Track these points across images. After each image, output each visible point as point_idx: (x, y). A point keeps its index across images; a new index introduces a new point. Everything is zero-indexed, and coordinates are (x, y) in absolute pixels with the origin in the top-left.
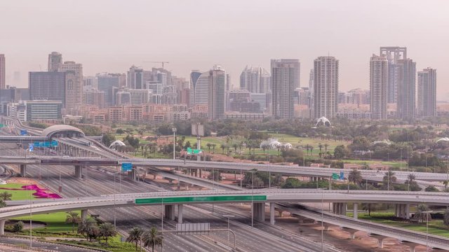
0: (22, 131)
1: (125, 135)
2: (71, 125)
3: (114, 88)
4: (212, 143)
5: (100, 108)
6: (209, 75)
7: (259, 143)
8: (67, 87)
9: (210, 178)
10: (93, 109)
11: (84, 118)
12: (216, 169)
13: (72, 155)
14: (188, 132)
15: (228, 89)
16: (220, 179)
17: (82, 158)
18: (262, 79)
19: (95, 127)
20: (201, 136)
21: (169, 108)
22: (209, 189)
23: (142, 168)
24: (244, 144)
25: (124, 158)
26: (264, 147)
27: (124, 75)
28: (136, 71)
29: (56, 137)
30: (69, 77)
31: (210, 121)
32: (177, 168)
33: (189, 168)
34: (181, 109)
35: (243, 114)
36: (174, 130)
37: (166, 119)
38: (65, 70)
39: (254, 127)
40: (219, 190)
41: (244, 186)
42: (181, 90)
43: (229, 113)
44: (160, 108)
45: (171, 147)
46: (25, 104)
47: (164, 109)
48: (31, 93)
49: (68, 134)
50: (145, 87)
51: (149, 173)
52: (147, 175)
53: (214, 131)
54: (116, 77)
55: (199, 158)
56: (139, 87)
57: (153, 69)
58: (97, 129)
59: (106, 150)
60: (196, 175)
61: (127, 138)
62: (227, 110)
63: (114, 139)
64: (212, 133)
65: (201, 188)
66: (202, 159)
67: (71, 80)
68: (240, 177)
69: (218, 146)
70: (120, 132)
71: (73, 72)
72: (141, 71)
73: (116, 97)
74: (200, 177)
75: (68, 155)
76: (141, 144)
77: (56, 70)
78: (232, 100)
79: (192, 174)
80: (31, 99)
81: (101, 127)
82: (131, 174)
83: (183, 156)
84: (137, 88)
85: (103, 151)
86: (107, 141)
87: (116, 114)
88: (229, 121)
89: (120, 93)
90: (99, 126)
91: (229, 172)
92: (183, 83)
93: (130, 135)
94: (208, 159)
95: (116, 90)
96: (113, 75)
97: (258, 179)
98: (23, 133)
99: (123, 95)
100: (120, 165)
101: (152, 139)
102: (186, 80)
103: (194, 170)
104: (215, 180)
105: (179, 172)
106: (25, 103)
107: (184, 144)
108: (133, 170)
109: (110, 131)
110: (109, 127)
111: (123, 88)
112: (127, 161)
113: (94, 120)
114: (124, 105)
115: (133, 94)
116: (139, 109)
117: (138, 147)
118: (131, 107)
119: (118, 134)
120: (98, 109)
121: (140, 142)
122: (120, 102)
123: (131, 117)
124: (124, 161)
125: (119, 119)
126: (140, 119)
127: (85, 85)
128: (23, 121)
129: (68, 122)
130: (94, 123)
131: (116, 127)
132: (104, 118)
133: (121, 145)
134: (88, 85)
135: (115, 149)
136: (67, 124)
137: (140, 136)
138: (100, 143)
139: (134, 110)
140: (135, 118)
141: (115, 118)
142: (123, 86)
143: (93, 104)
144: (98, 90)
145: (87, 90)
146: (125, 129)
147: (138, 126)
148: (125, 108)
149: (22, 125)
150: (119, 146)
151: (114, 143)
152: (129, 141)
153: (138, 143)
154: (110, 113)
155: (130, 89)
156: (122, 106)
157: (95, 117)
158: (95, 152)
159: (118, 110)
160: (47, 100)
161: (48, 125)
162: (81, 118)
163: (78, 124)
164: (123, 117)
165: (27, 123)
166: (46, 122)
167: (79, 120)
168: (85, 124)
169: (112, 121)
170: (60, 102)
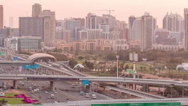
0: (14, 58)
1: (84, 60)
2: (48, 53)
3: (76, 28)
4: (143, 66)
5: (67, 42)
6: (141, 19)
7: (176, 66)
8: (44, 28)
9: (142, 90)
10: (63, 43)
12: (146, 85)
13: (48, 74)
14: (127, 59)
15: (154, 29)
16: (149, 91)
17: (55, 76)
18: (177, 22)
19: (64, 55)
20: (136, 61)
21: (114, 42)
22: (141, 98)
23: (96, 83)
24: (166, 67)
25: (83, 76)
26: (179, 69)
27: (83, 19)
28: (92, 16)
29: (37, 61)
30: (46, 20)
31: (142, 50)
32: (119, 83)
33: (127, 83)
34: (122, 42)
35: (165, 46)
36: (117, 57)
37: (112, 49)
38: (43, 16)
39: (172, 55)
40: (148, 99)
41: (165, 96)
42: (122, 29)
43: (155, 46)
44: (108, 42)
45: (115, 68)
46: (17, 39)
47: (111, 42)
48: (21, 31)
49: (45, 59)
50: (98, 28)
51: (101, 87)
52: (99, 88)
53: (145, 58)
54: (78, 21)
55: (134, 76)
56: (93, 27)
57: (103, 15)
58: (65, 56)
59: (71, 71)
60: (132, 88)
61: (86, 62)
62: (153, 43)
63: (77, 63)
64: (144, 59)
65: (135, 97)
66: (136, 77)
67: (47, 23)
68: (163, 90)
69: (148, 68)
70: (81, 58)
71: (49, 17)
72: (95, 16)
73: (78, 34)
74: (135, 89)
75: (45, 74)
76: (95, 67)
77: (37, 16)
78: (157, 36)
79: (130, 88)
80: (20, 36)
81: (68, 55)
82: (88, 87)
83: (124, 75)
84: (92, 28)
85: (69, 71)
86: (72, 64)
87: (78, 45)
88: (155, 51)
89: (81, 32)
90: (66, 54)
91: (155, 86)
92: (124, 25)
93: (88, 61)
94: (141, 77)
95: (78, 30)
96: (76, 19)
97: (175, 91)
99: (83, 33)
100: (81, 81)
101: (102, 63)
102: (126, 23)
103: (131, 85)
104: (146, 91)
105: (121, 86)
106: (17, 38)
107: (125, 66)
108: (89, 84)
109: (74, 58)
110: (73, 55)
111: (83, 28)
112: (85, 78)
113: (63, 50)
114: (83, 40)
115: (89, 32)
116: (94, 42)
117: (93, 69)
118: (88, 41)
119: (79, 60)
120: (66, 43)
121: (94, 66)
122: (81, 38)
123: (88, 48)
124: (84, 78)
125: (80, 49)
126: (94, 49)
127: (57, 26)
128: (15, 51)
129: (45, 51)
130: (63, 52)
131: (78, 55)
132: (70, 48)
133: (81, 67)
134: (59, 26)
135: (77, 70)
136: (45, 53)
137: (94, 61)
138: (67, 65)
139: (90, 43)
140: (91, 49)
141: (77, 49)
142: (83, 27)
143: (62, 39)
144: (66, 29)
145: (58, 30)
146: (84, 56)
147: (93, 54)
148: (84, 42)
149: (15, 53)
150: (80, 68)
151: (77, 66)
152: (87, 65)
153: (93, 66)
154: (74, 45)
155: (88, 29)
156: (82, 40)
157: (64, 48)
158: (64, 72)
159: (79, 43)
160: (31, 37)
161: (32, 53)
162: (55, 49)
163: (52, 53)
164: (83, 48)
165: (18, 52)
166: (31, 51)
167: (53, 50)
168: (57, 53)
169: (75, 51)
170: (40, 38)
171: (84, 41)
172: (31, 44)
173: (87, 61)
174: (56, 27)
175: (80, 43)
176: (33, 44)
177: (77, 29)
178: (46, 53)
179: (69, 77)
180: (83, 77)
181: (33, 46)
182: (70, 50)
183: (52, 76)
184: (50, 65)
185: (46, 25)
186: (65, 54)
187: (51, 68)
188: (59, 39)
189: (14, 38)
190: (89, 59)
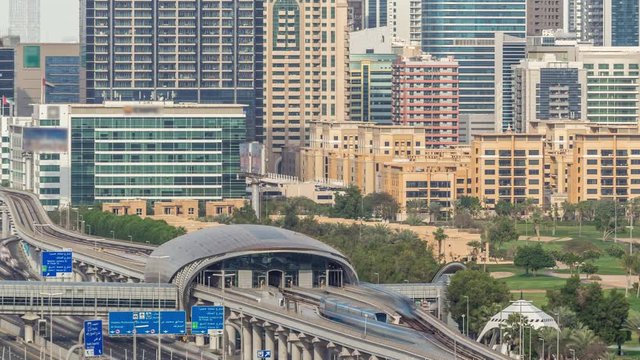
0: (47, 257)
1: (561, 273)
2: (291, 224)
3: (500, 39)
5: (433, 141)
8: (268, 37)
10: (397, 148)
11: (353, 191)
19: (406, 237)
29: (214, 283)
46: (65, 123)
49: (277, 268)
56: (625, 35)
58: (420, 246)
59: (464, 352)
61: (570, 290)
63: (501, 298)
67: (286, 4)
70: (533, 261)
73: (516, 83)
80: (93, 97)
81: (440, 237)
84: (617, 42)
87: (511, 167)
89: (533, 67)
90: (426, 233)
93: (585, 280)
95: (514, 53)
98: (56, 263)
99: (549, 77)
106: (66, 116)
109: (484, 258)
110: (477, 238)
111: (549, 41)
113: (403, 200)
114: (551, 126)
115: (596, 70)
117: (621, 338)
118: (590, 137)
119: (524, 272)
120: (422, 147)
121: (632, 314)
122: (534, 112)
123: (586, 187)
125: (528, 195)
126: (630, 196)
127: (357, 25)
128: (52, 208)
129: (274, 210)
130: (403, 216)
131: (515, 236)
132: (452, 190)
133: (537, 326)
134: (372, 24)
135: (504, 348)
136: (269, 223)
137: (635, 279)
138: (434, 313)
139: (605, 152)
140: (609, 191)
141: (508, 192)
142: (548, 33)
144: (425, 50)
145: (370, 52)
146: (559, 249)
147: (624, 233)
148: (557, 142)
149: (49, 223)
150: (527, 330)
151: (504, 315)
152: (578, 309)
153: (624, 315)
154: (484, 167)
155: (583, 48)
156: (542, 130)
157: (410, 184)
159: (522, 153)
160: (170, 104)
161: (177, 226)
162: (342, 193)
163: (322, 220)
164: (547, 183)
165: (73, 214)
166: (167, 211)
167: (332, 201)
168: (358, 222)
169: (493, 206)
170: (236, 112)
171: (558, 132)
172: (171, 158)
173: (576, 281)
174: (353, 34)
175: (527, 146)
176: (182, 158)
177: (507, 48)
178: (277, 224)
181: (183, 169)
182: (452, 198)
184: (309, 312)
185: (276, 16)
186: (414, 229)
187: (318, 334)
188: (377, 118)
189: (43, 111)
190: (595, 265)
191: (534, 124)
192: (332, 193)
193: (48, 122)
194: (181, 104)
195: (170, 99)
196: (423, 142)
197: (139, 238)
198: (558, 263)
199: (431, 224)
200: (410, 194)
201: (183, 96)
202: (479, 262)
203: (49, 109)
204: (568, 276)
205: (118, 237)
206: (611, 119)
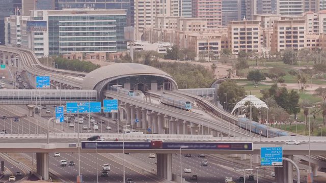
0: (38, 79)
1: (268, 83)
2: (147, 63)
5: (210, 25)
10: (194, 28)
11: (175, 48)
13: (149, 131)
17: (172, 138)
19: (200, 68)
25: (264, 135)
29: (114, 90)
46: (46, 19)
49: (141, 83)
58: (204, 72)
59: (225, 118)
61: (272, 91)
63: (242, 95)
70: (255, 77)
75: (141, 129)
76: (302, 105)
80: (58, 7)
81: (214, 67)
86: (227, 96)
87: (246, 36)
90: (207, 65)
93: (280, 86)
98: (42, 81)
100: (257, 152)
106: (46, 15)
108: (286, 163)
109: (234, 77)
110: (231, 67)
112: (272, 143)
113: (198, 51)
114: (263, 17)
116: (298, 26)
117: (296, 112)
118: (280, 22)
119: (251, 82)
120: (206, 27)
121: (300, 101)
123: (279, 44)
124: (267, 143)
125: (253, 48)
126: (299, 48)
128: (40, 57)
129: (140, 56)
130: (197, 58)
131: (248, 67)
132: (219, 46)
133: (258, 107)
136: (137, 62)
137: (302, 85)
138: (212, 102)
139: (287, 29)
140: (290, 46)
141: (244, 47)
143: (195, 14)
146: (267, 72)
147: (296, 64)
148: (266, 24)
149: (39, 64)
150: (254, 108)
151: (243, 102)
152: (276, 99)
153: (297, 101)
154: (233, 36)
157: (200, 44)
158: (201, 123)
159: (250, 29)
160: (92, 9)
161: (96, 64)
162: (170, 49)
163: (161, 60)
164: (261, 43)
165: (50, 60)
166: (92, 57)
167: (165, 52)
168: (177, 61)
169: (237, 53)
170: (122, 13)
171: (266, 20)
172: (93, 34)
173: (275, 86)
175: (252, 27)
176: (98, 34)
178: (141, 63)
179: (217, 139)
180: (264, 140)
181: (99, 39)
182: (220, 49)
183: (163, 138)
184: (155, 101)
186: (203, 64)
187: (160, 111)
188: (185, 15)
189: (35, 13)
190: (283, 79)
191: (256, 17)
192: (165, 48)
193: (37, 18)
194: (98, 10)
195: (92, 7)
196: (206, 25)
197: (80, 69)
198: (267, 78)
199: (210, 62)
200: (200, 49)
201: (98, 6)
202: (232, 78)
203: (38, 12)
204: (272, 84)
205: (70, 69)
206: (290, 13)
